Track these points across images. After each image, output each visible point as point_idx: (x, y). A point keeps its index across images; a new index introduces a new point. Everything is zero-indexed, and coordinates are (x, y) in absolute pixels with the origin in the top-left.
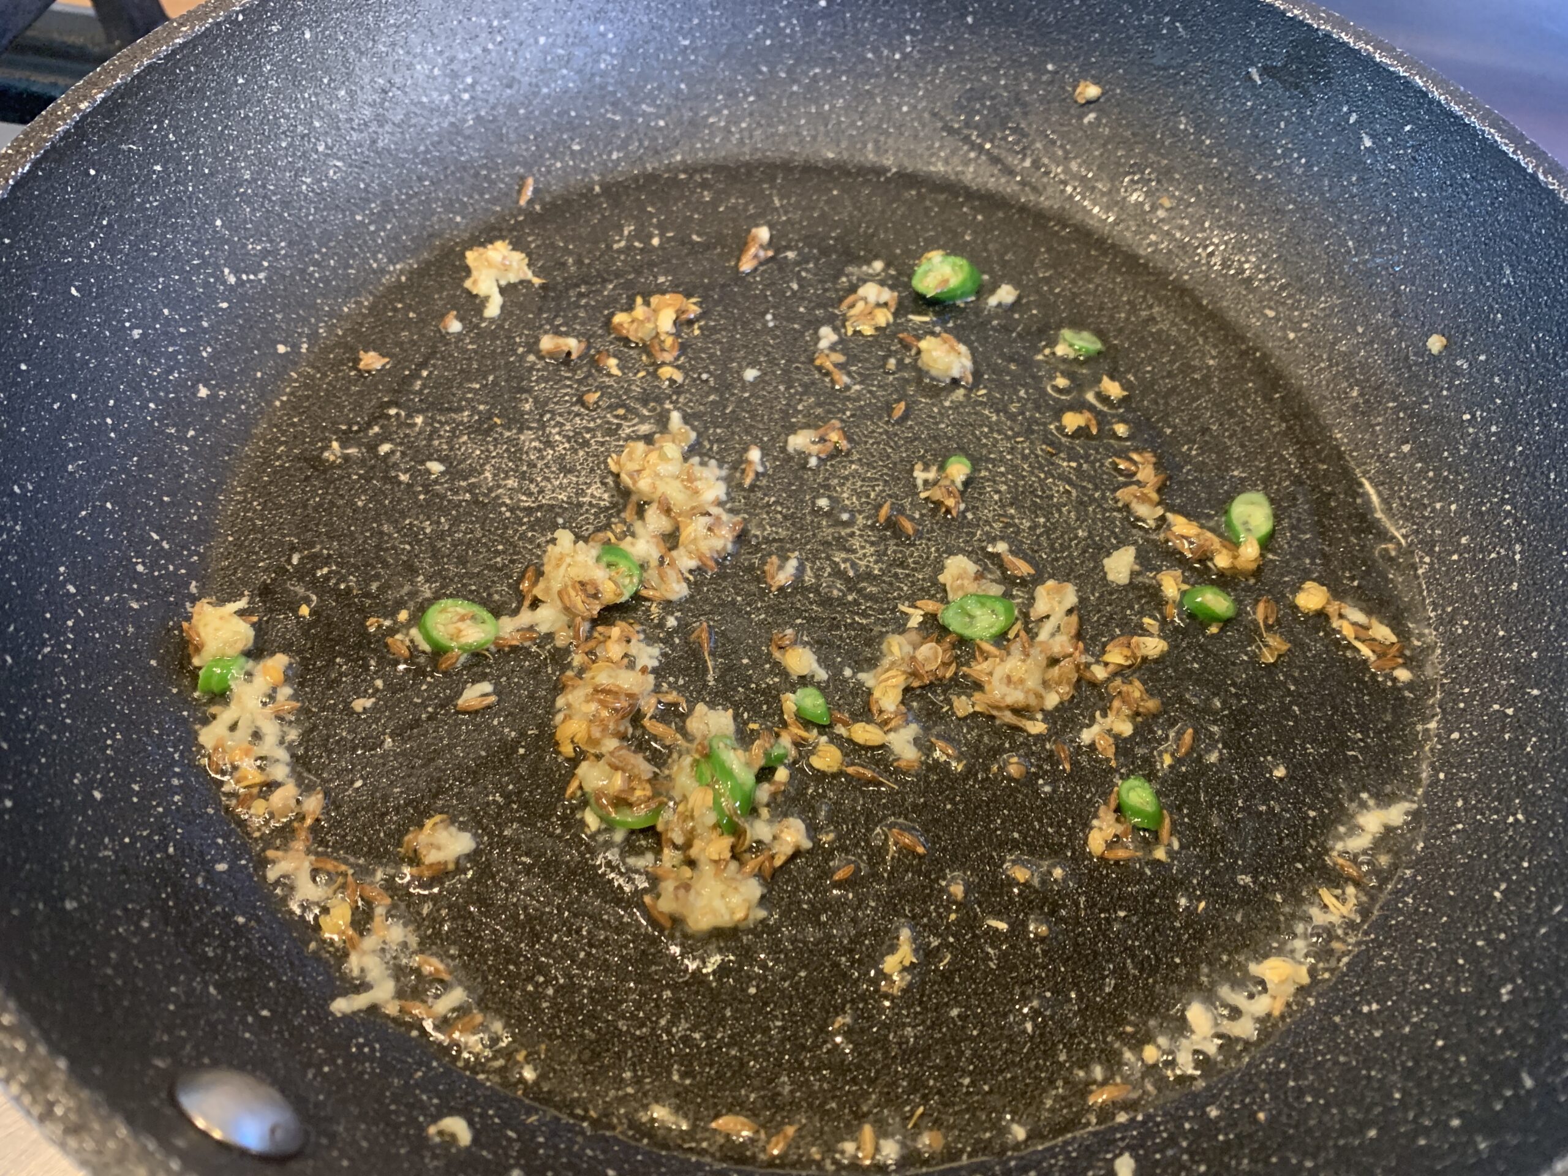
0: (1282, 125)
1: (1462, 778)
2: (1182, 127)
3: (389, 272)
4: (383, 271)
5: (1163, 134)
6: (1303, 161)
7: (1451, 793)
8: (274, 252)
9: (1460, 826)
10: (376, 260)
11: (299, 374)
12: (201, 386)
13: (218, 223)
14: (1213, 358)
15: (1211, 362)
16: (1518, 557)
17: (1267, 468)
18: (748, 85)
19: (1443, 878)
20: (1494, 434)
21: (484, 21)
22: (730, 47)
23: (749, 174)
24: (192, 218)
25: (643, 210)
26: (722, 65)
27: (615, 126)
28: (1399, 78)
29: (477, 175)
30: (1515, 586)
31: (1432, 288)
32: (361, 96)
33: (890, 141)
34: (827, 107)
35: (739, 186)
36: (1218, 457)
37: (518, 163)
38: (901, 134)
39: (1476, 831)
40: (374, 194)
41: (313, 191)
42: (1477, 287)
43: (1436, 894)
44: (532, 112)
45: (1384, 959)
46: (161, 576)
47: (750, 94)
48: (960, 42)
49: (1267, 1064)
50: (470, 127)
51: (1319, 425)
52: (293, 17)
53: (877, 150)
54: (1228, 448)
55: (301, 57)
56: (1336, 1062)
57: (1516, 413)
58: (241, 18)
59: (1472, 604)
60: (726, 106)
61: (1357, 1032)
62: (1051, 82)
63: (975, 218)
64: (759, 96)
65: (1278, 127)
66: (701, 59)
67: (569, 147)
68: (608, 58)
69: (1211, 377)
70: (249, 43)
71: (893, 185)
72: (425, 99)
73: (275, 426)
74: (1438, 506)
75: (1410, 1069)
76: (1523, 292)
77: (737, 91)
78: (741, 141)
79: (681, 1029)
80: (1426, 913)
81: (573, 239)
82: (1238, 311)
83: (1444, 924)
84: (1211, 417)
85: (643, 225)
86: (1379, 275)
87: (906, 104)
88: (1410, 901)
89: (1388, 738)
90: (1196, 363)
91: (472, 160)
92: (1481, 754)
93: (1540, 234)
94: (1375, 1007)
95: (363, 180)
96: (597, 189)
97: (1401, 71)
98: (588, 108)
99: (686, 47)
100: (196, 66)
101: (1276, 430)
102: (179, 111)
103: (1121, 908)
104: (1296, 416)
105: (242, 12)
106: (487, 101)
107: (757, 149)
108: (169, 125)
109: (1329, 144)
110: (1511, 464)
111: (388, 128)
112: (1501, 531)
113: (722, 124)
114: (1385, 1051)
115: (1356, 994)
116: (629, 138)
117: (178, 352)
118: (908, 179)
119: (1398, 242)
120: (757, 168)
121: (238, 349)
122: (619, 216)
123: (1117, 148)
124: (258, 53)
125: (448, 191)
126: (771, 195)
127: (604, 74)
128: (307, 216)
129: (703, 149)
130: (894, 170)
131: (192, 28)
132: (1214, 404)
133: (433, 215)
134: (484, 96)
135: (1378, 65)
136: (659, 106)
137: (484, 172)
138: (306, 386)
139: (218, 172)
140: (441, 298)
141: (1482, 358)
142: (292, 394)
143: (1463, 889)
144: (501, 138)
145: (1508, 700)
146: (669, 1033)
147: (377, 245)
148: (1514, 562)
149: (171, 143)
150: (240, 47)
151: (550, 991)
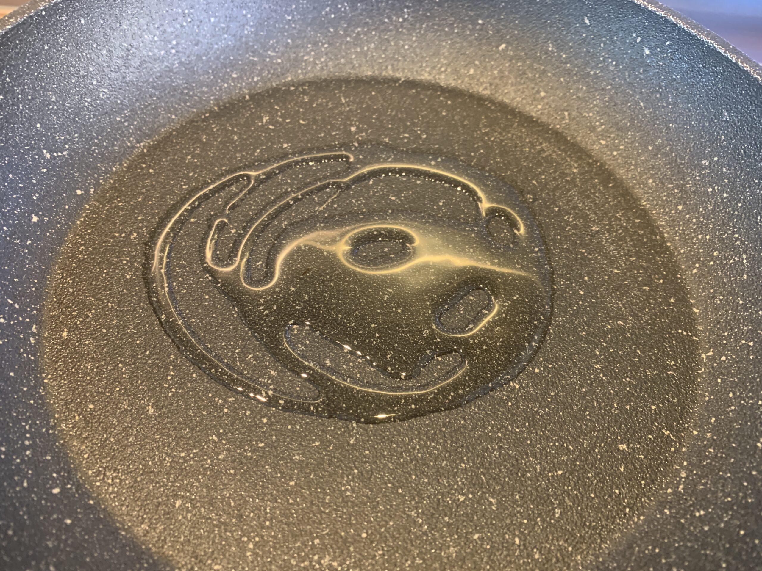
0: (602, 45)
1: (730, 381)
2: (550, 49)
3: (137, 147)
4: (133, 147)
5: (541, 53)
6: (614, 63)
7: (725, 390)
8: (71, 140)
9: (733, 408)
10: (129, 141)
11: (89, 205)
12: (33, 215)
13: (38, 125)
14: (576, 168)
15: (575, 171)
16: (745, 261)
17: (610, 224)
18: (324, 39)
19: (728, 437)
20: (725, 198)
21: (180, 10)
22: (314, 18)
23: (327, 86)
24: (22, 124)
25: (273, 108)
26: (309, 29)
27: (254, 64)
28: (662, 17)
29: (182, 93)
30: (745, 277)
31: (686, 124)
32: (115, 54)
33: (400, 64)
34: (366, 48)
35: (323, 93)
36: (584, 220)
37: (204, 85)
38: (405, 60)
39: (742, 410)
40: (126, 106)
41: (92, 105)
42: (710, 123)
43: (725, 446)
44: (210, 58)
45: (703, 484)
46: (14, 324)
47: (325, 43)
48: (432, 11)
49: (649, 550)
50: (176, 68)
51: (634, 199)
52: (73, 12)
53: (394, 70)
54: (589, 215)
55: (80, 33)
56: (686, 547)
57: (736, 187)
58: (44, 13)
59: (724, 287)
60: (312, 50)
61: (695, 528)
62: (481, 30)
63: (447, 102)
64: (330, 44)
65: (600, 46)
66: (298, 26)
67: (231, 76)
68: (249, 28)
69: (575, 179)
70: (49, 27)
71: (402, 89)
72: (150, 54)
73: (78, 235)
74: (700, 237)
75: (728, 548)
76: (735, 124)
77: (318, 42)
78: (322, 69)
79: (325, 561)
80: (721, 457)
81: (236, 125)
82: (586, 142)
83: (732, 463)
84: (578, 200)
85: (273, 116)
86: (657, 119)
87: (407, 44)
88: (712, 451)
89: (688, 363)
90: (567, 171)
91: (178, 85)
92: (739, 368)
93: (741, 94)
94: (702, 513)
95: (119, 98)
96: (247, 97)
97: (663, 14)
98: (239, 55)
99: (289, 20)
100: (20, 40)
101: (611, 203)
102: (11, 65)
103: (560, 469)
104: (622, 195)
105: (45, 10)
106: (185, 53)
107: (331, 72)
108: (7, 73)
109: (627, 53)
110: (736, 213)
111: (131, 69)
112: (735, 248)
113: (311, 60)
114: (712, 538)
115: (691, 506)
116: (262, 69)
117: (19, 198)
118: (411, 84)
119: (667, 103)
120: (331, 82)
121: (55, 194)
122: (260, 112)
123: (517, 62)
124: (55, 32)
125: (167, 102)
126: (340, 97)
127: (247, 36)
128: (89, 119)
129: (302, 73)
130: (403, 79)
131: (16, 20)
132: (579, 193)
133: (159, 115)
134: (184, 50)
135: (650, 11)
136: (277, 52)
137: (186, 91)
138: (94, 212)
139: (36, 98)
140: (167, 161)
141: (716, 159)
142: (86, 216)
143: (740, 443)
144: (193, 72)
145: (749, 338)
146: (320, 563)
147: (130, 133)
148: (743, 264)
149: (8, 83)
150: (44, 29)
151: (251, 546)
